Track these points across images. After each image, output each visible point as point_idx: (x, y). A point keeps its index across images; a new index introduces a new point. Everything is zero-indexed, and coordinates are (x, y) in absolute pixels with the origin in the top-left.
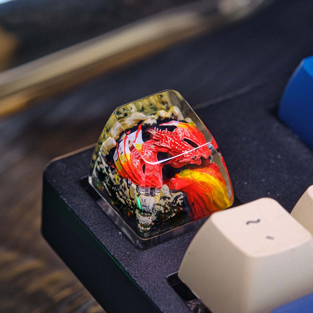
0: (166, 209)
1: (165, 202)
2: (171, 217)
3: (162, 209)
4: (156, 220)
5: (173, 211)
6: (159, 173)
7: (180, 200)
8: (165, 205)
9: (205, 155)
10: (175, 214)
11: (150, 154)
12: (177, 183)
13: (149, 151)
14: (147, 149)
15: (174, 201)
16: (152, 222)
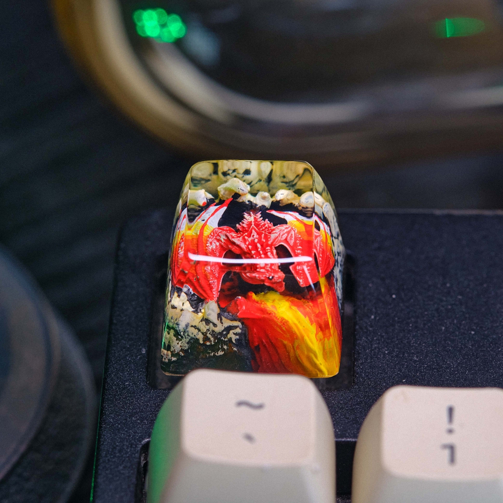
0: (206, 339)
1: (208, 327)
2: (214, 355)
3: (200, 337)
4: (188, 349)
5: (220, 346)
6: (216, 280)
7: (234, 334)
8: (206, 333)
9: (301, 281)
10: (223, 353)
11: (214, 247)
12: (244, 307)
13: (216, 241)
14: (214, 237)
15: (225, 333)
16: (180, 351)
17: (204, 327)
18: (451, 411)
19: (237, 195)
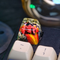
6: (24, 31)
13: (25, 27)
15: (24, 38)
17: (22, 37)
18: (46, 49)
19: (29, 22)
